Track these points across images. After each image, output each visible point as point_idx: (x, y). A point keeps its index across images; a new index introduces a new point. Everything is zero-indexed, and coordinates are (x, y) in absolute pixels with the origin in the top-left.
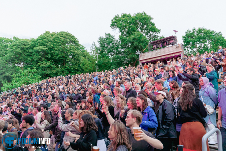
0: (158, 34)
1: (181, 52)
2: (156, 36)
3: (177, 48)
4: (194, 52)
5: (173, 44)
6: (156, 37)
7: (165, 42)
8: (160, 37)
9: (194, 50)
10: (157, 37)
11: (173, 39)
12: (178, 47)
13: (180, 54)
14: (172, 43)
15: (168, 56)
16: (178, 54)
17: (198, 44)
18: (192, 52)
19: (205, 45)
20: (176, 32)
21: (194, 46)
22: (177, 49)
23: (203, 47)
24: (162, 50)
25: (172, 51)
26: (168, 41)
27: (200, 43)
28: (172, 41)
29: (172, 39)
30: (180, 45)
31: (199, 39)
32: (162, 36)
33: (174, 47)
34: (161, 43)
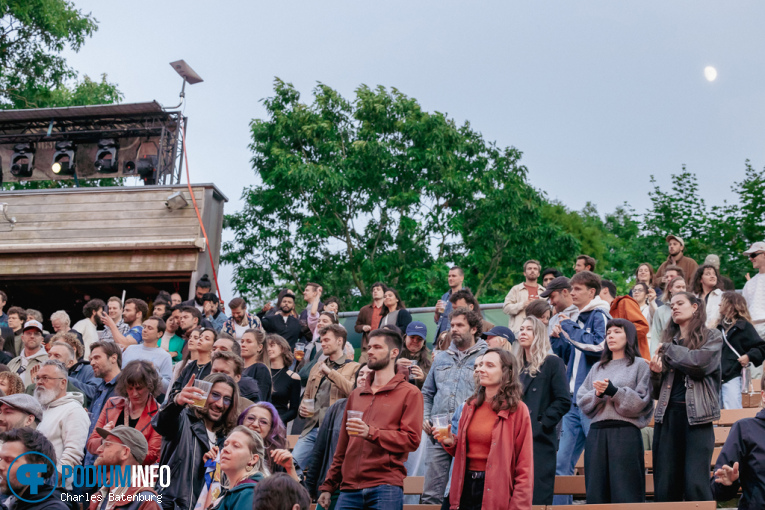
0: (62, 54)
1: (193, 250)
2: (47, 60)
3: (169, 208)
4: (330, 261)
5: (149, 176)
6: (48, 73)
7: (94, 139)
8: (81, 80)
9: (333, 252)
10: (56, 77)
11: (156, 133)
12: (178, 208)
13: (187, 263)
14: (149, 159)
15: (91, 261)
16: (170, 265)
17: (368, 208)
18: (315, 260)
19: (407, 225)
20: (191, 79)
21: (331, 219)
22: (172, 221)
23: (394, 235)
24: (51, 199)
25: (130, 233)
26: (118, 140)
27: (374, 199)
28: (148, 150)
29: (148, 127)
30: (200, 195)
31: (368, 173)
32: (97, 80)
33: (156, 199)
34: (54, 138)
